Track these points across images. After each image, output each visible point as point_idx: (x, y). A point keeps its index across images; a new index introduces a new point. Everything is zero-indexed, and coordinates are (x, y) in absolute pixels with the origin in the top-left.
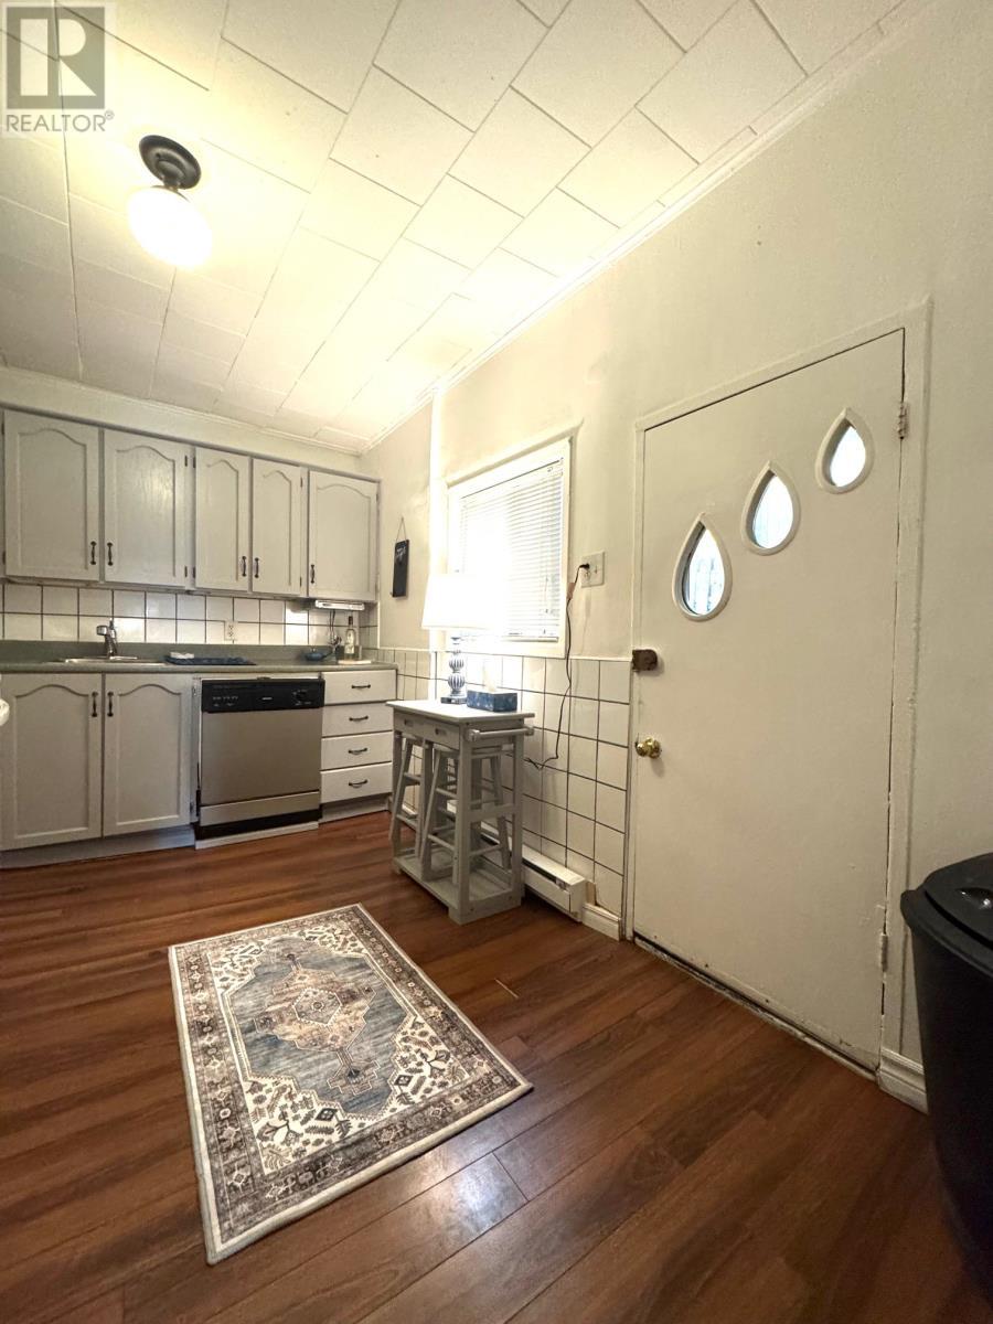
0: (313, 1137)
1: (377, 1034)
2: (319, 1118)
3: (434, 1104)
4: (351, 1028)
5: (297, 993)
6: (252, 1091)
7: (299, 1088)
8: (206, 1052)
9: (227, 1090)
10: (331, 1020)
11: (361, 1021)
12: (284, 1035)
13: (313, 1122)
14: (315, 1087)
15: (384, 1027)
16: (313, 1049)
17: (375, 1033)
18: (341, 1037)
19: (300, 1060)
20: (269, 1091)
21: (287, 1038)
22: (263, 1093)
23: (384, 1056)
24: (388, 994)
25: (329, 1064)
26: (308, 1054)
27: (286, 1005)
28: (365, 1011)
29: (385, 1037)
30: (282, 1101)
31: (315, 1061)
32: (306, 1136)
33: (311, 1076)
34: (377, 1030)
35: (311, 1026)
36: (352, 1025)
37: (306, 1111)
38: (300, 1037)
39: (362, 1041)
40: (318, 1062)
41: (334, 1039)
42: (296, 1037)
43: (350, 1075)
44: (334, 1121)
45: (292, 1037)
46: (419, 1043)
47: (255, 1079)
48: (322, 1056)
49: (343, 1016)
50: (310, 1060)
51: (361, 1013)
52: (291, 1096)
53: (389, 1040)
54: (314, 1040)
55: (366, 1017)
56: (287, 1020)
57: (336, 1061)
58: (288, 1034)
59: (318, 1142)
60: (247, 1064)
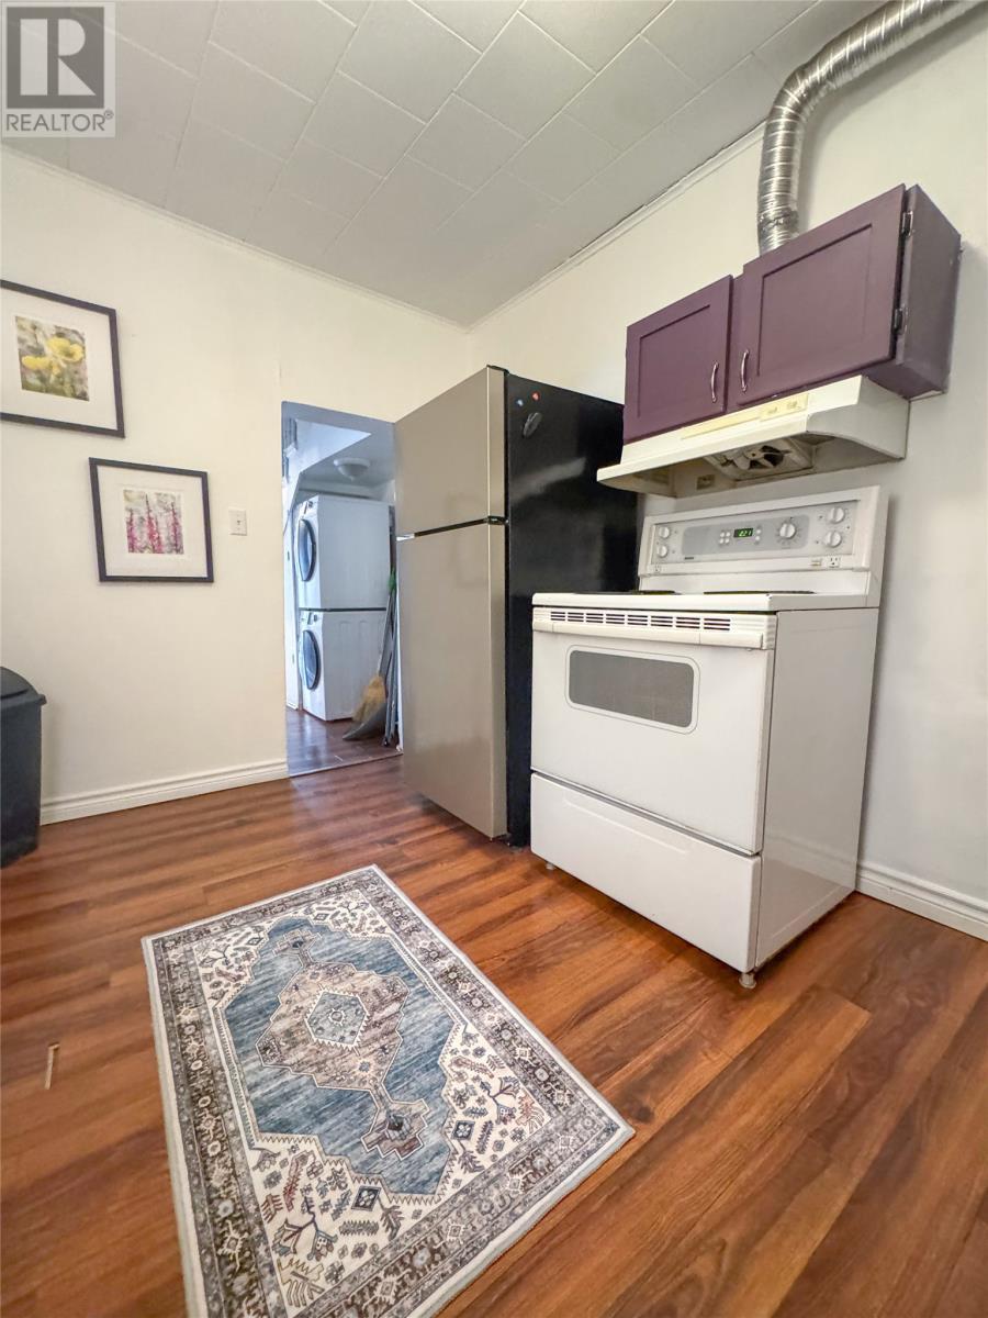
0: (331, 906)
1: (268, 983)
2: (327, 915)
3: (236, 926)
4: (297, 989)
5: (368, 1035)
6: (383, 928)
7: (345, 931)
8: (439, 953)
9: (403, 927)
10: (319, 997)
11: (283, 998)
12: (369, 976)
13: (331, 913)
14: (332, 933)
15: (257, 993)
16: (337, 963)
17: (271, 985)
18: (307, 978)
19: (347, 953)
20: (369, 929)
21: (366, 973)
22: (373, 927)
23: (266, 960)
24: (238, 1044)
25: (320, 952)
26: (341, 959)
27: (377, 1016)
28: (277, 1013)
29: (260, 980)
30: (357, 923)
31: (334, 953)
32: (335, 906)
33: (337, 940)
34: (266, 989)
35: (342, 989)
36: (295, 993)
37: (337, 918)
38: (352, 975)
39: (285, 974)
40: (331, 952)
41: (314, 975)
42: (356, 975)
43: (301, 943)
44: (315, 914)
45: (360, 974)
46: (226, 975)
47: (383, 935)
48: (326, 958)
49: (305, 1004)
50: (339, 953)
51: (282, 1010)
52: (351, 926)
53: (256, 977)
54: (337, 972)
55: (276, 1004)
56: (370, 992)
57: (313, 954)
58: (365, 978)
59: (327, 903)
60: (396, 946)
